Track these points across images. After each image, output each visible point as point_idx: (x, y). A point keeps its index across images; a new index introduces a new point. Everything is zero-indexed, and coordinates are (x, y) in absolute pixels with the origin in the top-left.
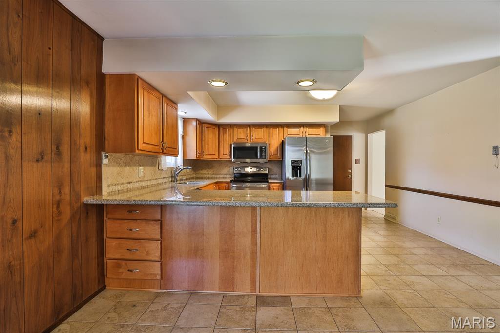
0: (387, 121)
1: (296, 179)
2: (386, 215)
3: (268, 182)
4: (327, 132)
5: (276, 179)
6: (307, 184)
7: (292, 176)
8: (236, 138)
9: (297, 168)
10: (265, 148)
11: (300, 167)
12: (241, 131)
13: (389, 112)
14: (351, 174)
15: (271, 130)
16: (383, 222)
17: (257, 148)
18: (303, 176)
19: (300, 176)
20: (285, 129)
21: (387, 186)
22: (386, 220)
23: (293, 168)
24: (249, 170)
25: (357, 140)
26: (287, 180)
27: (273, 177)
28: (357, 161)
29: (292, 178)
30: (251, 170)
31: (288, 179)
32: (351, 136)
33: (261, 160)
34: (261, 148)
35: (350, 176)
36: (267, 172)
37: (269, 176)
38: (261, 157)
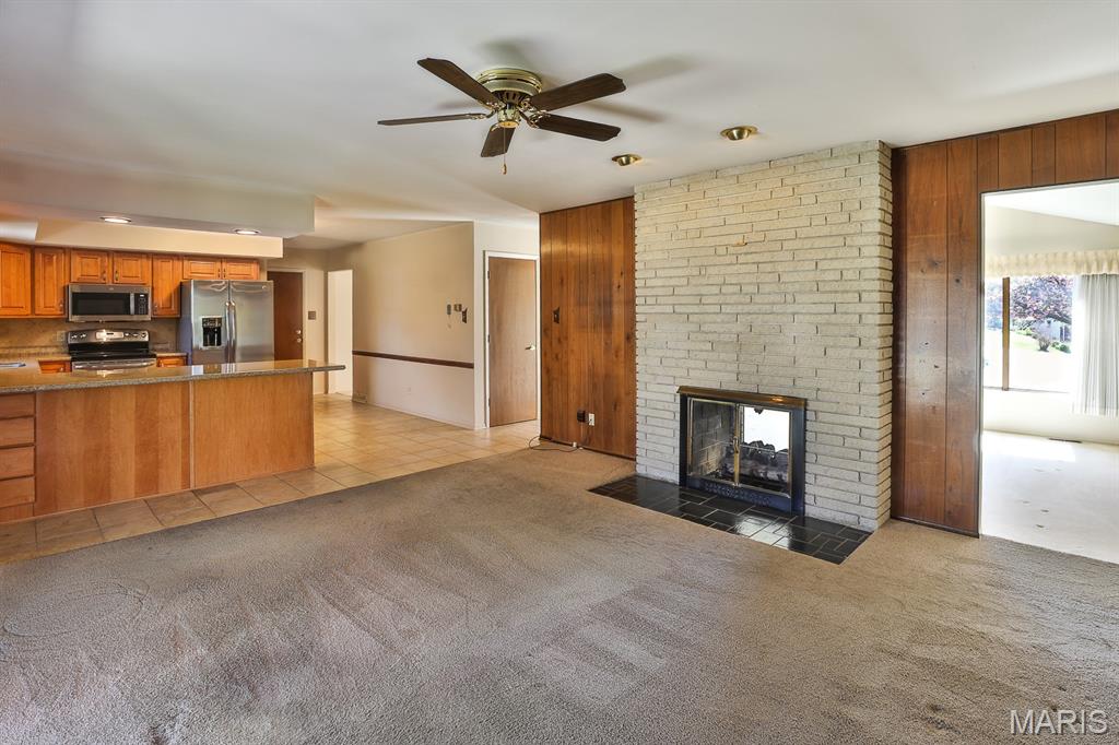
0: (354, 257)
1: (213, 349)
2: (354, 396)
3: (154, 356)
4: (261, 269)
5: (167, 351)
6: (230, 356)
7: (205, 345)
8: (76, 275)
9: (212, 332)
10: (146, 295)
11: (219, 328)
12: (91, 261)
13: (357, 246)
14: (301, 336)
15: (158, 263)
16: (351, 404)
17: (129, 295)
18: (224, 343)
19: (219, 344)
20: (186, 262)
21: (354, 353)
22: (353, 401)
23: (206, 330)
24: (103, 336)
25: (311, 279)
26: (196, 353)
27: (160, 347)
28: (312, 315)
29: (204, 348)
30: (110, 336)
31: (197, 349)
32: (301, 274)
33: (135, 318)
34: (137, 296)
35: (299, 340)
36: (146, 339)
37: (150, 347)
38: (136, 313)
